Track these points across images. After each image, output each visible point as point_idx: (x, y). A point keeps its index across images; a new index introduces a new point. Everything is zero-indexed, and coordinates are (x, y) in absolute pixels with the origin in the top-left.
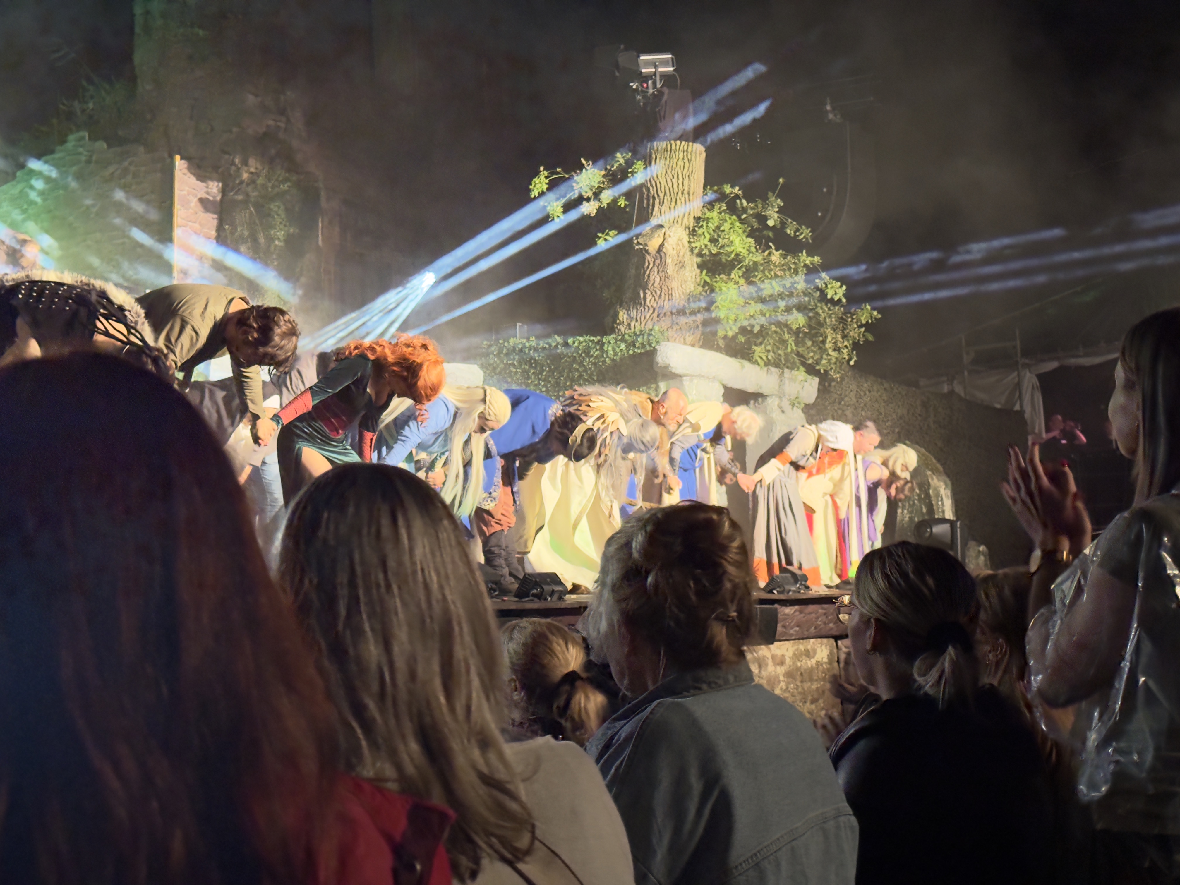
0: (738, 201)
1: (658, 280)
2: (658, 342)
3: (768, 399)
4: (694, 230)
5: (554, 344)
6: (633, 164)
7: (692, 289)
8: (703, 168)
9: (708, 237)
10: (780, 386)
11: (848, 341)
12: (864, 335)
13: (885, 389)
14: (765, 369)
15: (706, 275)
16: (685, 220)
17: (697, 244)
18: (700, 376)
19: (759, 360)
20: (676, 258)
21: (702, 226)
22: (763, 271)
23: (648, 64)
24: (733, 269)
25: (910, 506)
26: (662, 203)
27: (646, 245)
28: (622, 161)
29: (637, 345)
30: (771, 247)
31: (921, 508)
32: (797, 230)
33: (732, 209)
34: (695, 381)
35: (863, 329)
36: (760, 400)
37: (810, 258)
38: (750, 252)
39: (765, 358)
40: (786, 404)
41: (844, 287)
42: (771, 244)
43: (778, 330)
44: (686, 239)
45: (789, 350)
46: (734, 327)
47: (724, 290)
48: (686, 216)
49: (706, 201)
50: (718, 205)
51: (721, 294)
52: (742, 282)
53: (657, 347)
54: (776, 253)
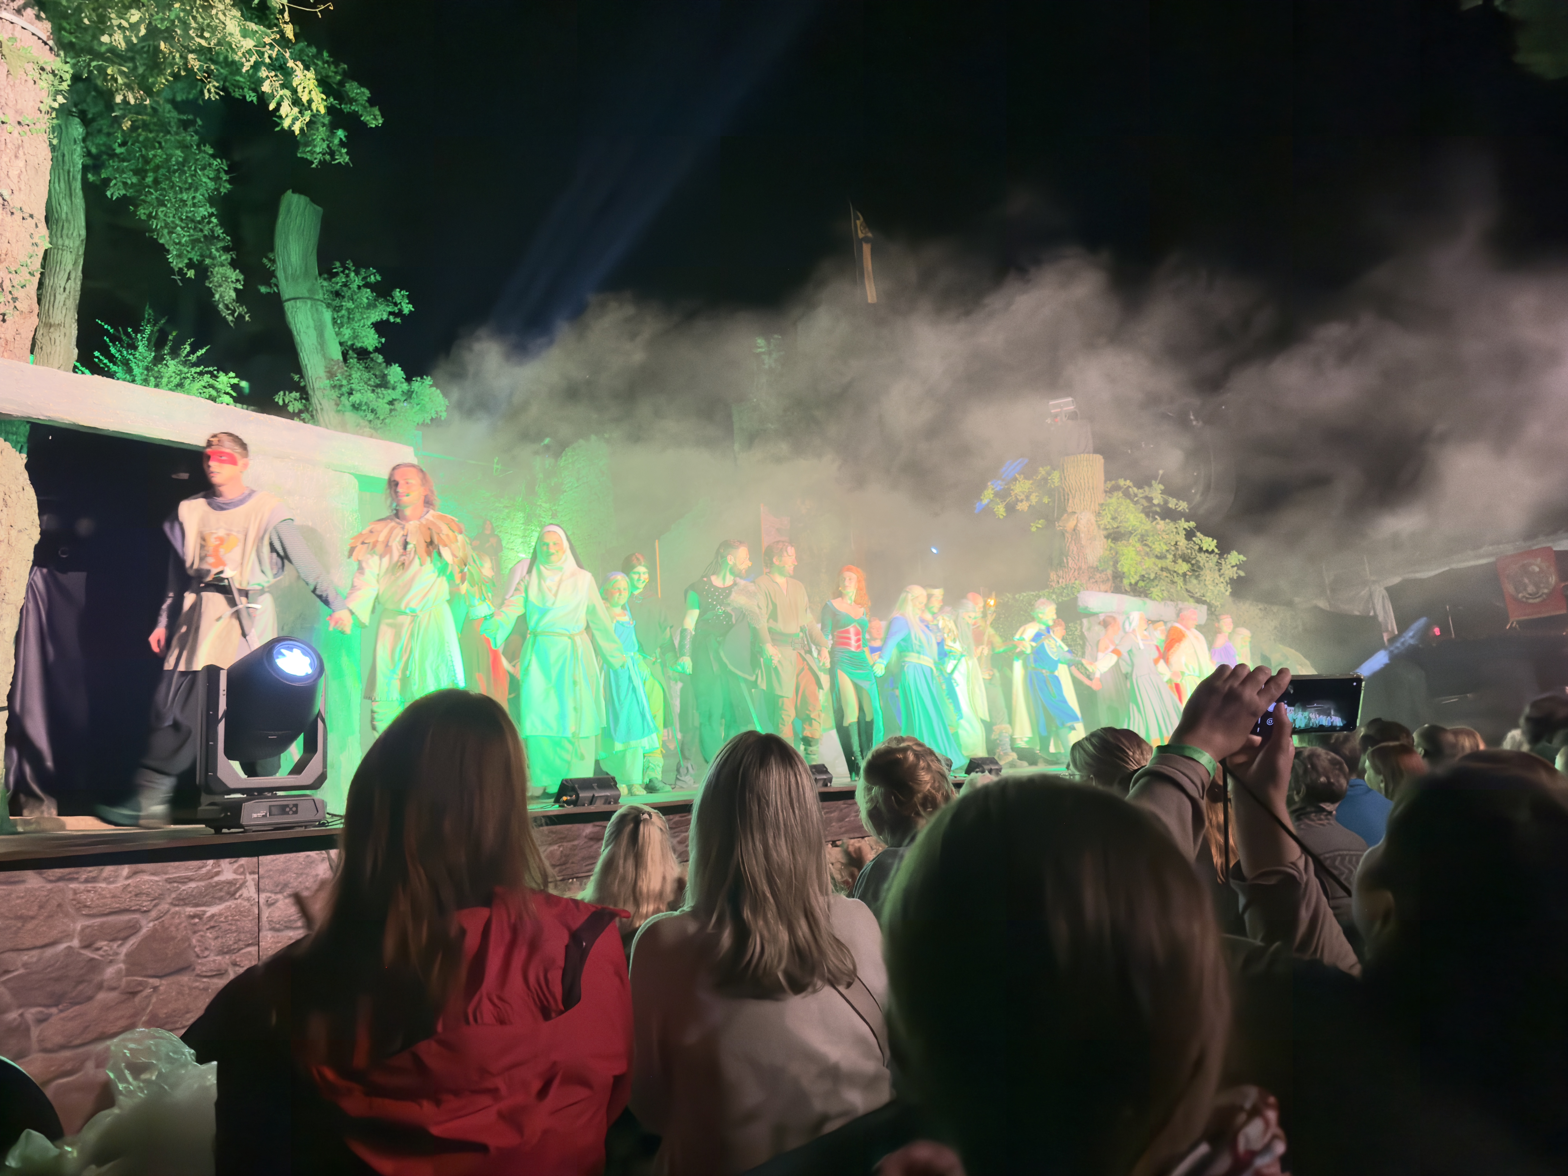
0: (1130, 489)
1: (1076, 549)
2: (1079, 591)
4: (1099, 513)
6: (1052, 473)
7: (1102, 553)
8: (1103, 470)
9: (1110, 516)
11: (1224, 578)
12: (1237, 573)
13: (1260, 609)
14: (1163, 603)
15: (1111, 542)
16: (1092, 507)
17: (1102, 522)
19: (1157, 597)
20: (1088, 533)
21: (1104, 510)
22: (1153, 536)
23: (1055, 406)
24: (1130, 537)
26: (1074, 497)
27: (1065, 527)
28: (1043, 472)
29: (1065, 594)
30: (1156, 519)
32: (1177, 504)
33: (1127, 494)
35: (1235, 569)
37: (1187, 523)
38: (1141, 522)
39: (1161, 596)
41: (1215, 541)
42: (1157, 517)
43: (1168, 575)
44: (1093, 518)
45: (1179, 588)
46: (1135, 577)
47: (1126, 551)
48: (1093, 503)
49: (1106, 492)
50: (1115, 494)
51: (1123, 555)
52: (1138, 545)
53: (1078, 595)
54: (1162, 522)
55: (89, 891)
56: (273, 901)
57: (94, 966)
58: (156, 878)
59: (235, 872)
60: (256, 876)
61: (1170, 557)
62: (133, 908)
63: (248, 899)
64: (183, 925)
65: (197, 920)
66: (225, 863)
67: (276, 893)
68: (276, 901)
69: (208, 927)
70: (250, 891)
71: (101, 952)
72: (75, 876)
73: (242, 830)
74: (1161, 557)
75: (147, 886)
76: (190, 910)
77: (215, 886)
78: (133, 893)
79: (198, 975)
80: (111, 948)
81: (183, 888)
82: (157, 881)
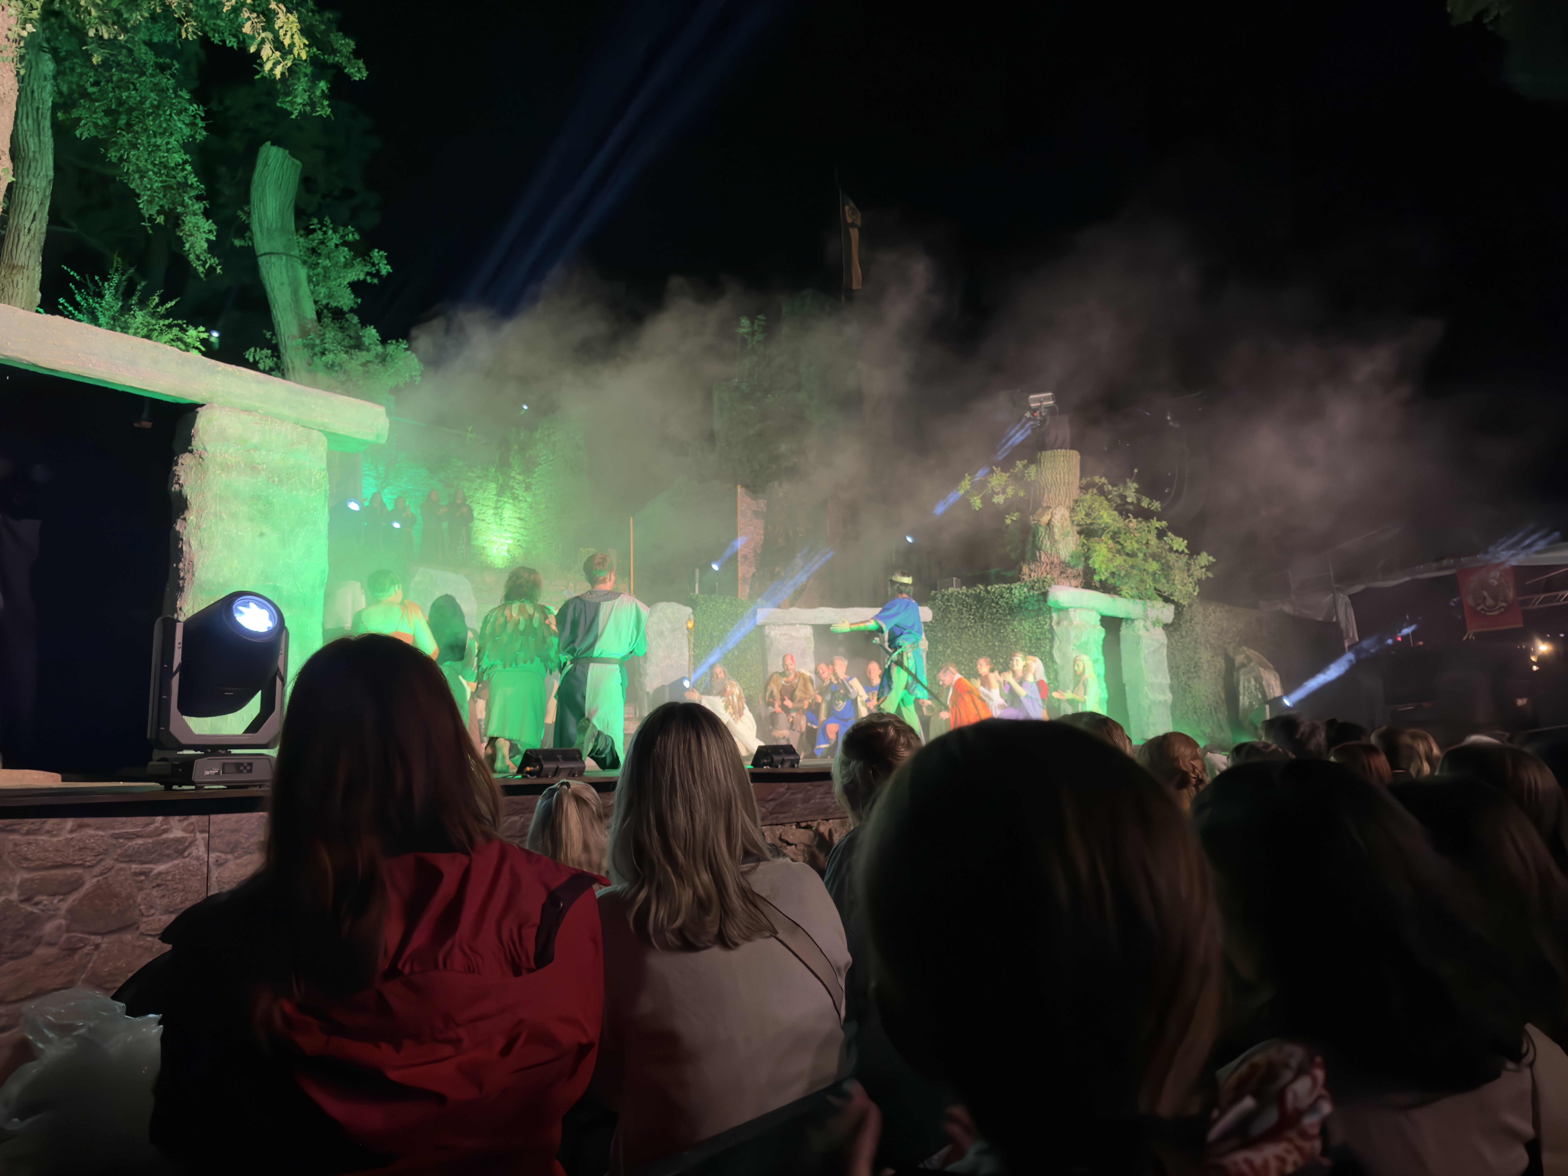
0: (1105, 486)
1: (1049, 543)
2: (1050, 586)
3: (1136, 621)
4: (1073, 509)
5: (978, 591)
6: (1029, 467)
7: (1074, 549)
8: (1078, 466)
9: (1084, 513)
10: (1144, 611)
11: (1193, 578)
12: (1205, 574)
13: (1226, 611)
14: (1132, 600)
15: (1084, 538)
16: (1067, 502)
17: (1076, 518)
18: (1081, 608)
19: (1127, 595)
20: (1060, 528)
21: (1079, 506)
22: (1125, 534)
23: (1035, 400)
24: (1102, 534)
25: (1249, 693)
26: (1049, 492)
27: (1039, 521)
28: (1020, 466)
29: (1035, 588)
30: (1129, 517)
31: (1257, 695)
32: (1150, 504)
33: (1102, 492)
34: (1078, 611)
35: (1204, 570)
36: (1129, 622)
37: (1159, 523)
38: (1114, 520)
39: (1130, 593)
40: (1149, 624)
41: (1186, 542)
42: (1130, 515)
43: (1138, 573)
44: (1067, 514)
45: (1148, 586)
46: (1106, 573)
47: (1098, 548)
48: (1067, 499)
49: (1081, 488)
50: (1090, 491)
51: (1095, 551)
52: (1110, 542)
53: (1049, 589)
54: (1134, 521)
55: (30, 844)
56: (223, 861)
57: (33, 921)
58: (101, 833)
59: (184, 830)
60: (207, 835)
61: (1141, 555)
62: (75, 863)
63: (198, 858)
64: (129, 882)
65: (143, 878)
66: (174, 820)
67: (227, 853)
68: (226, 861)
69: (154, 884)
70: (200, 850)
71: (40, 907)
72: (16, 827)
73: (193, 787)
74: (1132, 555)
75: (92, 840)
76: (135, 867)
77: (164, 844)
78: (77, 847)
79: (142, 934)
80: (52, 903)
81: (130, 844)
82: (102, 836)
